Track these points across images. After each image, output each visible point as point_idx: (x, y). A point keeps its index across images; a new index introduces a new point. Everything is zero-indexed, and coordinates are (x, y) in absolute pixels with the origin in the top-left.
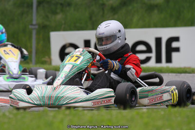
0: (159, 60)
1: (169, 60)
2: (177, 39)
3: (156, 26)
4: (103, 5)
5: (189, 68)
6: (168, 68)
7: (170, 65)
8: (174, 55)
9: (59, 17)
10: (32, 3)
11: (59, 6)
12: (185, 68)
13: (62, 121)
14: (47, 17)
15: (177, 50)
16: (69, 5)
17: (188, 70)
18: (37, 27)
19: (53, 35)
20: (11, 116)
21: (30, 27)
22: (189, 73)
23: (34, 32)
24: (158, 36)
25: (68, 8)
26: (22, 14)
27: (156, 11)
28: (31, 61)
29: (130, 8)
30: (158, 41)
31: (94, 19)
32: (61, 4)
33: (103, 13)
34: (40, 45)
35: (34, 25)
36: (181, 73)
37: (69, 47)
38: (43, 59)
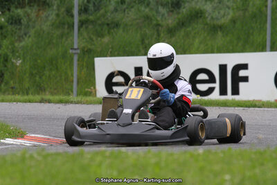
0: (223, 91)
1: (236, 91)
2: (245, 67)
3: (220, 51)
4: (158, 25)
5: (260, 101)
6: (233, 100)
7: (236, 97)
8: (242, 85)
9: (106, 39)
10: (73, 23)
11: (106, 27)
12: (254, 100)
13: (100, 165)
14: (92, 39)
15: (245, 79)
16: (117, 25)
17: (257, 104)
18: (79, 51)
19: (98, 61)
20: (40, 158)
21: (71, 51)
22: (259, 107)
23: (76, 58)
24: (223, 62)
25: (115, 29)
26: (62, 36)
27: (220, 33)
28: (72, 92)
29: (189, 29)
30: (223, 68)
31: (147, 42)
32: (108, 25)
33: (159, 35)
34: (83, 73)
35: (76, 49)
36: (249, 107)
37: (117, 75)
38: (86, 90)
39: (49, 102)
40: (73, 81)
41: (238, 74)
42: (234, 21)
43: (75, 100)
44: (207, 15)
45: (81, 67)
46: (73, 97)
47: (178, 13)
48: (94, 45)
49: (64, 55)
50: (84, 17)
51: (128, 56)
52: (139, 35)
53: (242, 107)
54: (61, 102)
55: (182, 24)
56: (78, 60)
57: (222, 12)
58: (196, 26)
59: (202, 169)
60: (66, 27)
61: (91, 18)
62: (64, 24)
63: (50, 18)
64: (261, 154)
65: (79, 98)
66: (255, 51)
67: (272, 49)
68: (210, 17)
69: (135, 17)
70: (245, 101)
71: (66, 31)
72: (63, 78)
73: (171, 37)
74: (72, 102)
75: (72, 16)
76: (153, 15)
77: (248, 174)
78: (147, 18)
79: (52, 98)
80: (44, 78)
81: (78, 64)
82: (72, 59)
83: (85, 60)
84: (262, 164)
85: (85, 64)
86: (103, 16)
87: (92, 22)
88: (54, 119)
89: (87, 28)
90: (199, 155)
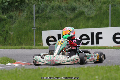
0: (93, 43)
1: (98, 43)
2: (101, 33)
3: (91, 27)
4: (66, 18)
5: (107, 46)
6: (97, 46)
7: (98, 45)
8: (100, 40)
9: (46, 24)
10: (33, 18)
12: (105, 46)
14: (41, 24)
15: (101, 38)
16: (50, 18)
18: (36, 28)
19: (43, 32)
20: (23, 71)
21: (32, 28)
22: (107, 49)
23: (34, 31)
24: (92, 32)
26: (29, 23)
27: (91, 20)
28: (33, 44)
29: (79, 19)
30: (92, 34)
31: (62, 24)
32: (47, 18)
33: (67, 21)
34: (37, 37)
35: (34, 28)
36: (103, 49)
37: (51, 37)
38: (39, 44)
39: (25, 48)
40: (33, 40)
41: (98, 36)
42: (96, 15)
43: (35, 48)
44: (85, 13)
45: (36, 34)
46: (34, 47)
47: (74, 13)
48: (41, 26)
49: (30, 30)
50: (37, 15)
51: (55, 30)
52: (59, 21)
53: (100, 49)
54: (29, 48)
55: (76, 17)
56: (36, 32)
57: (91, 12)
58: (81, 18)
59: (87, 74)
60: (30, 19)
61: (40, 15)
62: (30, 18)
63: (24, 16)
64: (109, 67)
65: (36, 47)
66: (105, 27)
67: (112, 26)
68: (87, 14)
69: (57, 15)
70: (102, 47)
71: (30, 21)
72: (30, 39)
73: (72, 22)
74: (33, 49)
75: (33, 15)
76: (65, 14)
77: (105, 76)
78: (62, 15)
79: (25, 47)
80: (22, 39)
81: (35, 34)
82: (33, 31)
83: (38, 32)
84: (110, 72)
85: (38, 33)
86: (45, 14)
87: (41, 17)
88: (27, 55)
89: (38, 19)
90: (85, 68)
